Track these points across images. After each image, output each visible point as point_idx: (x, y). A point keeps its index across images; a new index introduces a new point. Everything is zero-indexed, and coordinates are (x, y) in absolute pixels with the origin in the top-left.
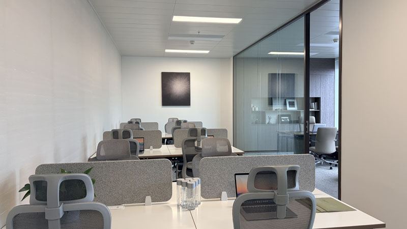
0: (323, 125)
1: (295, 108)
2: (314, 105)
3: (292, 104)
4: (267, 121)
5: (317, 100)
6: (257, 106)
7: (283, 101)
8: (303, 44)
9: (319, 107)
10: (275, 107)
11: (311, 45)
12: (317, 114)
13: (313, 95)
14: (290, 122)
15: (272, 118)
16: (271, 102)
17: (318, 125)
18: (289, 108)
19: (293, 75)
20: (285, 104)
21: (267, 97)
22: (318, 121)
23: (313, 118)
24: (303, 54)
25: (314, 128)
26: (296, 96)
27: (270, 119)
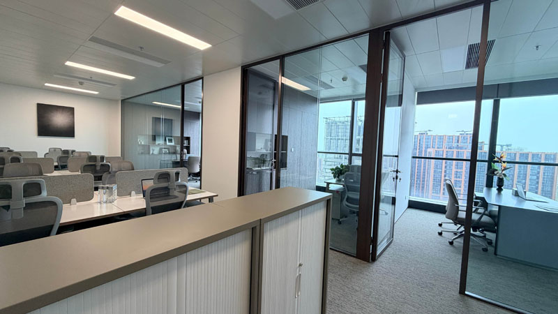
0: (191, 155)
1: (173, 144)
2: (186, 142)
3: (170, 141)
4: (151, 153)
5: (188, 139)
6: (142, 141)
7: (164, 138)
8: (180, 101)
9: (189, 144)
10: (157, 142)
11: (185, 102)
12: (188, 148)
13: (185, 135)
14: (169, 153)
15: (155, 150)
16: (154, 138)
17: (188, 155)
18: (168, 143)
19: (172, 120)
20: (165, 140)
21: (151, 134)
22: (188, 152)
23: (185, 151)
24: (180, 107)
25: (186, 157)
26: (173, 135)
27: (153, 150)
